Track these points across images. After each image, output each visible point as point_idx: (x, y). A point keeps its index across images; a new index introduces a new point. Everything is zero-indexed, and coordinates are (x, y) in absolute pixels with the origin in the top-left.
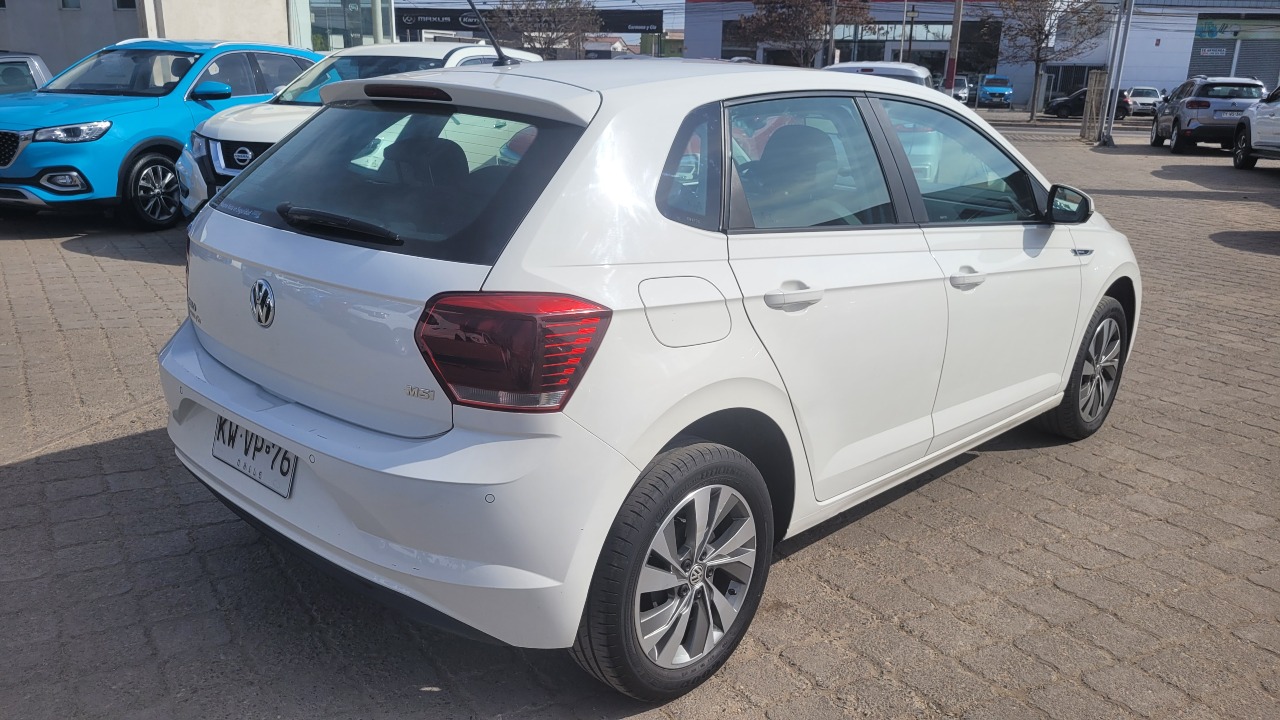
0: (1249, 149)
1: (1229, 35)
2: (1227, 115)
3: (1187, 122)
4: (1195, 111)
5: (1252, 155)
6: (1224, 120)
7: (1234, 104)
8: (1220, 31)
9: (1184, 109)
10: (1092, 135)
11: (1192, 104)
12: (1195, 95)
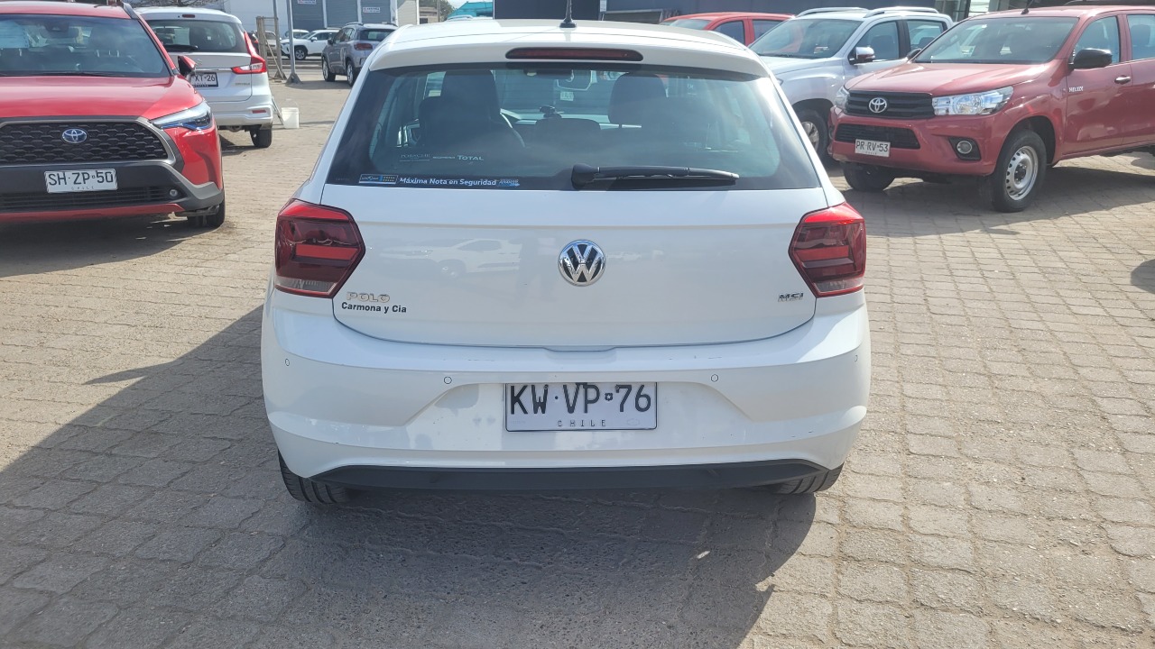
3: (358, 61)
4: (362, 52)
9: (353, 50)
10: (272, 73)
11: (359, 46)
12: (358, 38)
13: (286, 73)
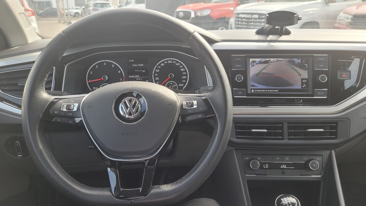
7: (105, 9)
9: (91, 11)
10: (63, 21)
11: (94, 10)
12: (93, 6)
13: (68, 21)
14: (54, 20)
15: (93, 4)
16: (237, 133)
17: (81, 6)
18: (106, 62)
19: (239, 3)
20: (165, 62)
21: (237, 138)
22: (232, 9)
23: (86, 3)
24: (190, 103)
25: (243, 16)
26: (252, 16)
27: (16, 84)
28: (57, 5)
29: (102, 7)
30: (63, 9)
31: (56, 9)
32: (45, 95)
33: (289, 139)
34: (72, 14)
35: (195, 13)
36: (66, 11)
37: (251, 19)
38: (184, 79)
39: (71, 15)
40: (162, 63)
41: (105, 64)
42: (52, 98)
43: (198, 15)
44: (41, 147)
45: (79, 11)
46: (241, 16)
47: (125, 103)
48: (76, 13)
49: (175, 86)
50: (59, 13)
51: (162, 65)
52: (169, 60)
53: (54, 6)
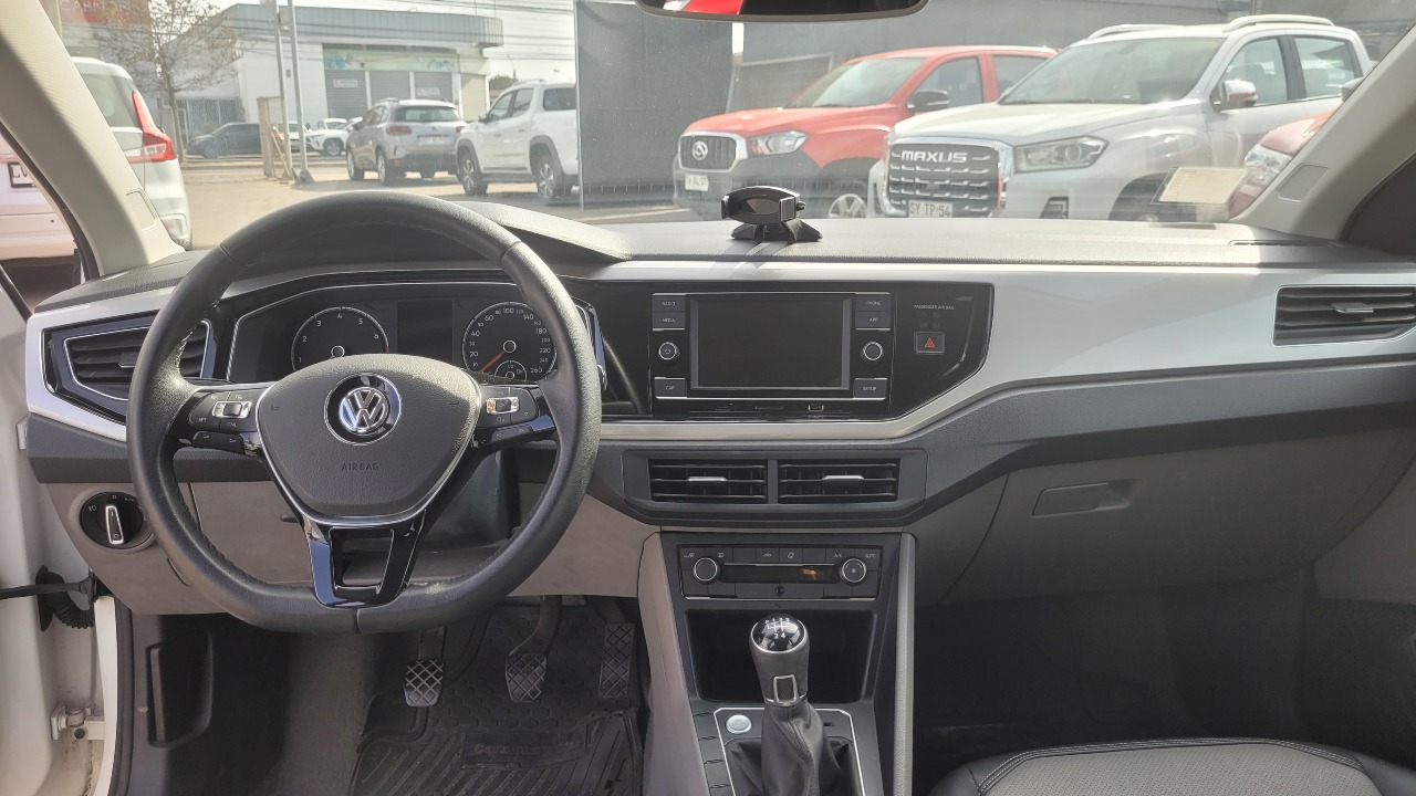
0: (478, 175)
1: (355, 66)
2: (430, 141)
3: (392, 151)
4: (397, 138)
5: (484, 179)
6: (430, 146)
7: (434, 128)
8: (347, 61)
9: (385, 135)
10: (279, 173)
11: (393, 131)
12: (391, 120)
13: (298, 172)
14: (249, 167)
15: (392, 109)
16: (655, 488)
17: (348, 118)
18: (343, 312)
19: (911, 106)
20: (497, 312)
21: (654, 499)
22: (885, 128)
23: (370, 107)
24: (503, 401)
25: (915, 156)
26: (946, 157)
27: (115, 366)
28: (261, 116)
29: (425, 119)
30: (282, 128)
31: (257, 126)
32: (177, 383)
33: (781, 501)
34: (315, 147)
35: (750, 144)
36: (295, 135)
37: (944, 165)
38: (544, 356)
39: (310, 149)
40: (488, 313)
41: (340, 316)
42: (193, 390)
43: (760, 152)
44: (167, 494)
45: (342, 134)
46: (906, 154)
47: (352, 399)
48: (329, 141)
49: (520, 371)
50: (266, 144)
51: (488, 318)
52: (506, 307)
53: (252, 117)
